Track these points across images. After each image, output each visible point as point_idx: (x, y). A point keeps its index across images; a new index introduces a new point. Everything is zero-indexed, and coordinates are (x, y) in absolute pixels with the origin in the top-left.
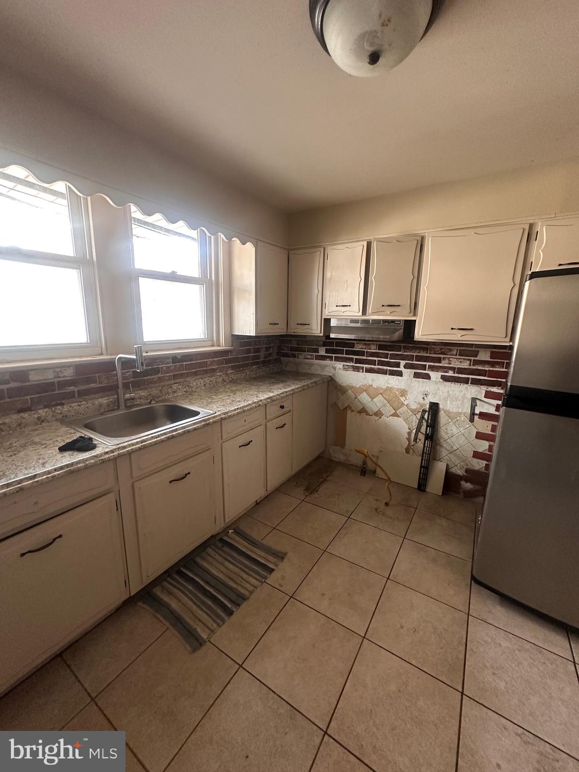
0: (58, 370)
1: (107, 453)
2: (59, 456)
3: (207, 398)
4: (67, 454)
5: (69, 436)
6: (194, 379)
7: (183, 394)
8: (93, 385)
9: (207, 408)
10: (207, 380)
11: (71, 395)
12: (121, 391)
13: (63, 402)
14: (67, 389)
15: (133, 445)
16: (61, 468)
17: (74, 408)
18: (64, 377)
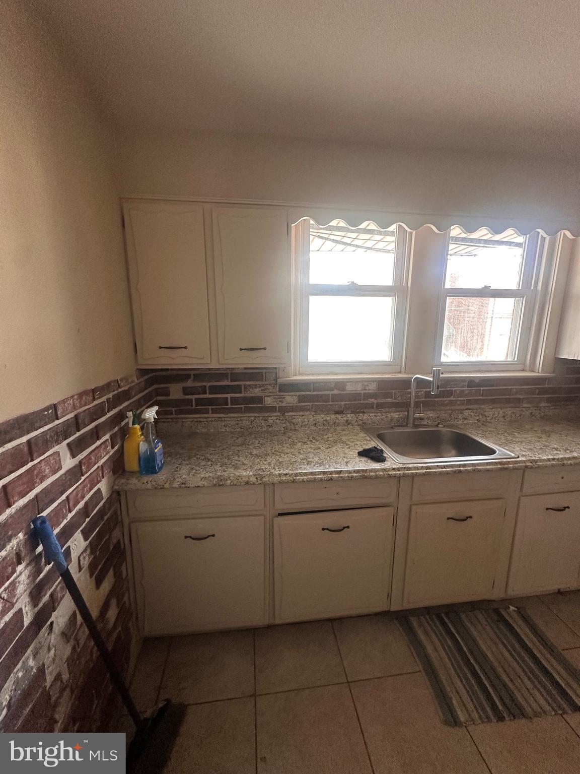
0: (366, 383)
1: (394, 469)
2: (358, 459)
3: (506, 434)
4: (363, 459)
5: (365, 442)
6: (491, 407)
7: (475, 423)
8: (389, 400)
9: (506, 448)
10: (509, 411)
11: (371, 406)
12: (412, 409)
13: (365, 411)
14: (369, 401)
15: (418, 468)
16: (358, 471)
17: (372, 417)
18: (369, 390)
